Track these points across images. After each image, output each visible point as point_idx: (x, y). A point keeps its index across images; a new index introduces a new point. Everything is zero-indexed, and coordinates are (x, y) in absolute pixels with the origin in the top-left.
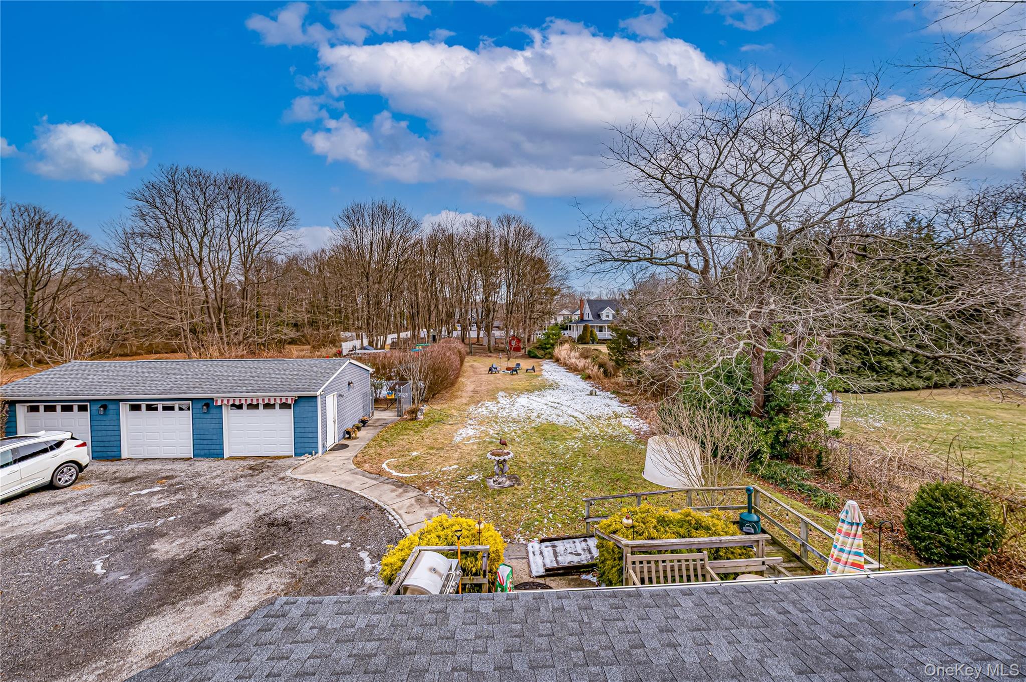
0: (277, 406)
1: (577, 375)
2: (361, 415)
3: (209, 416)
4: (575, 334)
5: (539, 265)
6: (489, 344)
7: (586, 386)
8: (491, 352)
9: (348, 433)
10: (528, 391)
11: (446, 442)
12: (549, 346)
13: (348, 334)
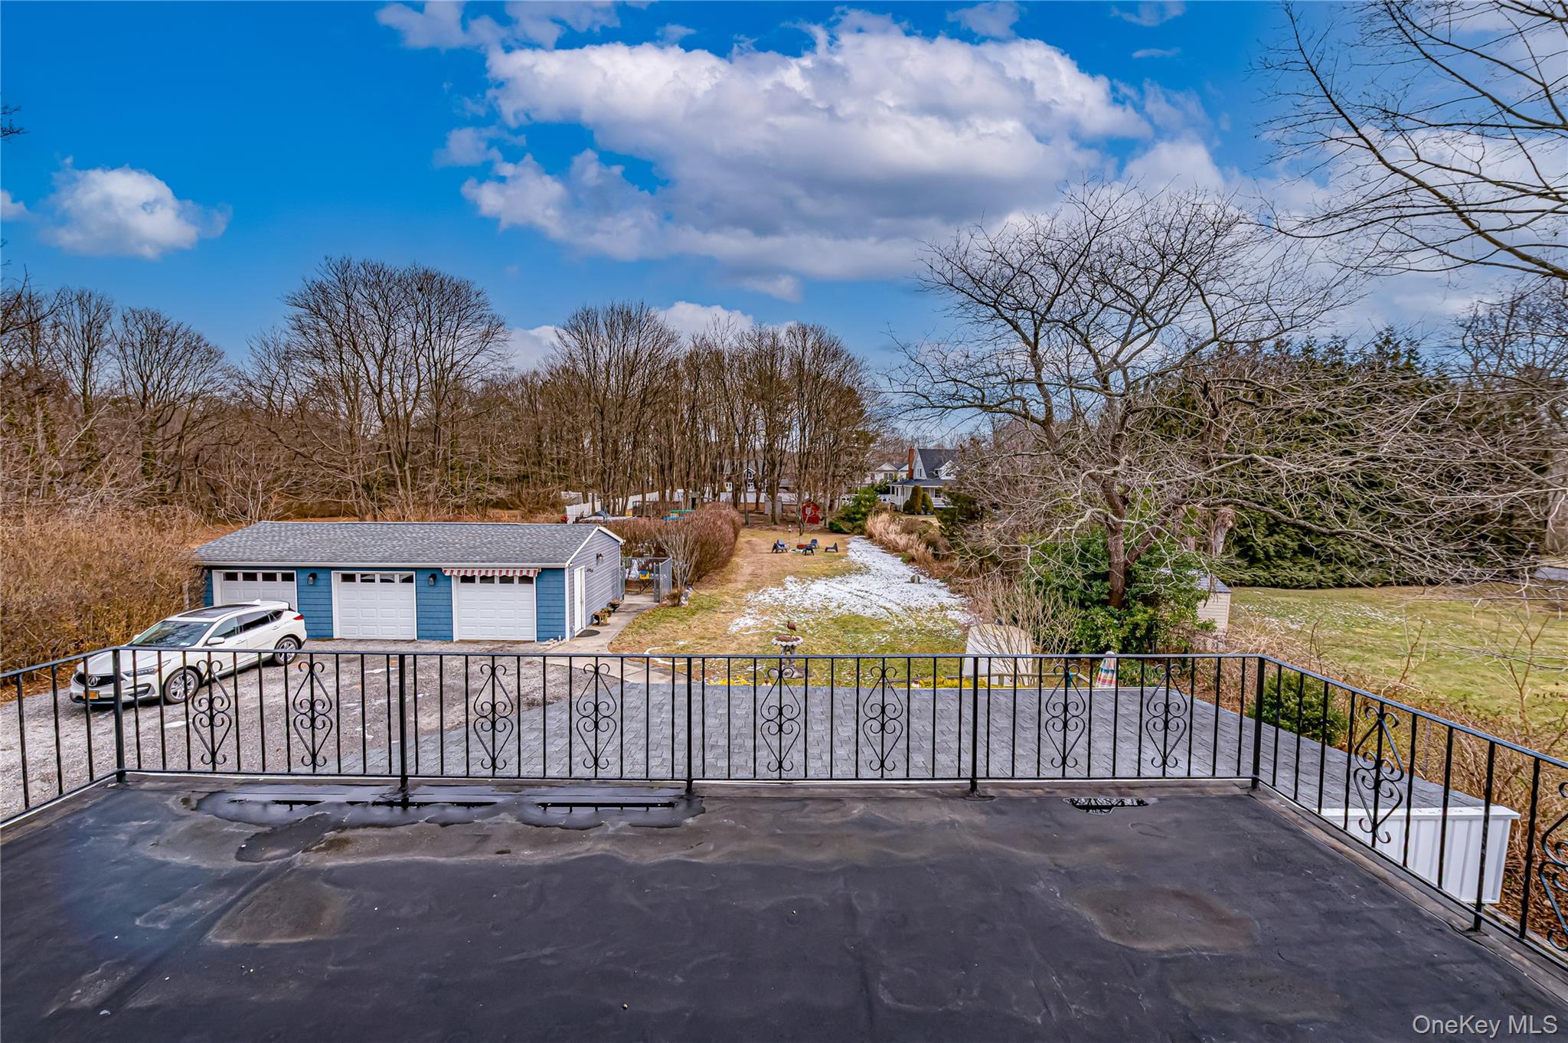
0: (516, 580)
1: (897, 556)
2: (610, 599)
3: (436, 590)
4: (900, 499)
5: (849, 398)
6: (773, 511)
7: (908, 571)
8: (775, 524)
9: (597, 617)
10: (827, 576)
11: (720, 632)
12: (860, 516)
13: (573, 494)
